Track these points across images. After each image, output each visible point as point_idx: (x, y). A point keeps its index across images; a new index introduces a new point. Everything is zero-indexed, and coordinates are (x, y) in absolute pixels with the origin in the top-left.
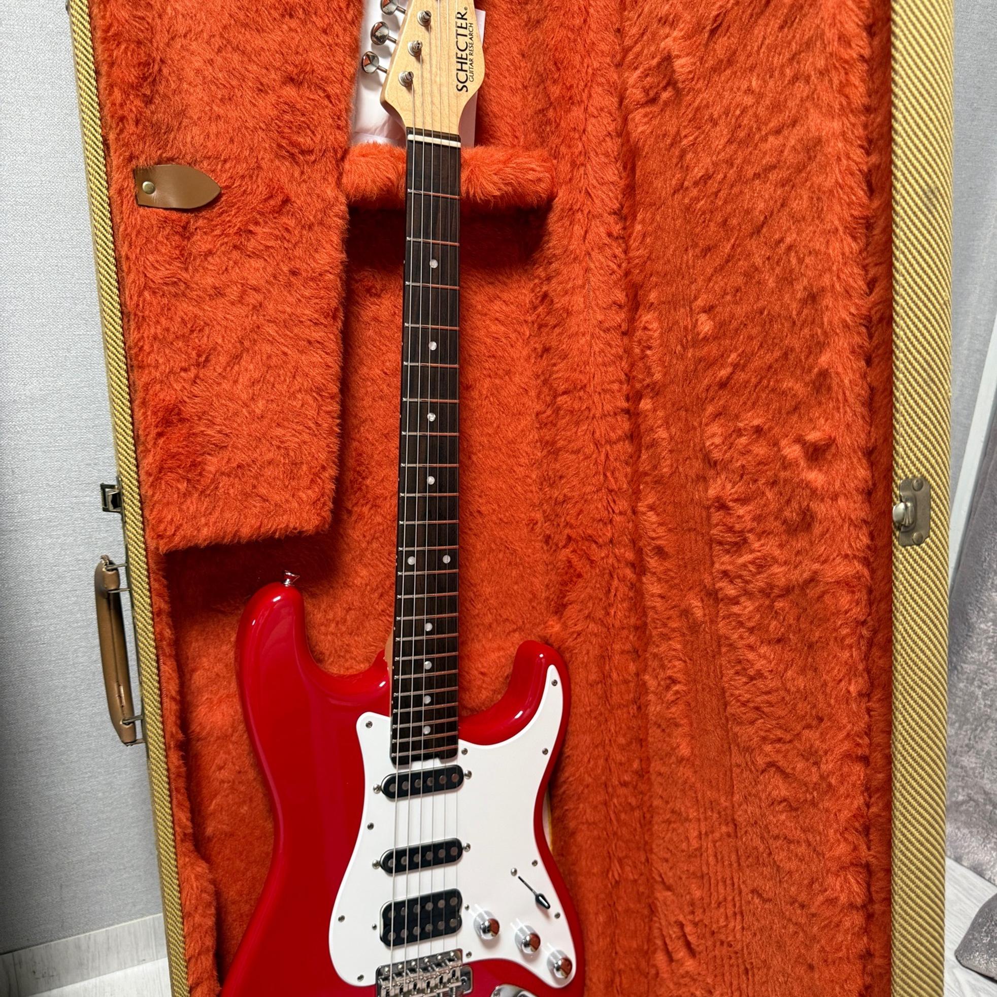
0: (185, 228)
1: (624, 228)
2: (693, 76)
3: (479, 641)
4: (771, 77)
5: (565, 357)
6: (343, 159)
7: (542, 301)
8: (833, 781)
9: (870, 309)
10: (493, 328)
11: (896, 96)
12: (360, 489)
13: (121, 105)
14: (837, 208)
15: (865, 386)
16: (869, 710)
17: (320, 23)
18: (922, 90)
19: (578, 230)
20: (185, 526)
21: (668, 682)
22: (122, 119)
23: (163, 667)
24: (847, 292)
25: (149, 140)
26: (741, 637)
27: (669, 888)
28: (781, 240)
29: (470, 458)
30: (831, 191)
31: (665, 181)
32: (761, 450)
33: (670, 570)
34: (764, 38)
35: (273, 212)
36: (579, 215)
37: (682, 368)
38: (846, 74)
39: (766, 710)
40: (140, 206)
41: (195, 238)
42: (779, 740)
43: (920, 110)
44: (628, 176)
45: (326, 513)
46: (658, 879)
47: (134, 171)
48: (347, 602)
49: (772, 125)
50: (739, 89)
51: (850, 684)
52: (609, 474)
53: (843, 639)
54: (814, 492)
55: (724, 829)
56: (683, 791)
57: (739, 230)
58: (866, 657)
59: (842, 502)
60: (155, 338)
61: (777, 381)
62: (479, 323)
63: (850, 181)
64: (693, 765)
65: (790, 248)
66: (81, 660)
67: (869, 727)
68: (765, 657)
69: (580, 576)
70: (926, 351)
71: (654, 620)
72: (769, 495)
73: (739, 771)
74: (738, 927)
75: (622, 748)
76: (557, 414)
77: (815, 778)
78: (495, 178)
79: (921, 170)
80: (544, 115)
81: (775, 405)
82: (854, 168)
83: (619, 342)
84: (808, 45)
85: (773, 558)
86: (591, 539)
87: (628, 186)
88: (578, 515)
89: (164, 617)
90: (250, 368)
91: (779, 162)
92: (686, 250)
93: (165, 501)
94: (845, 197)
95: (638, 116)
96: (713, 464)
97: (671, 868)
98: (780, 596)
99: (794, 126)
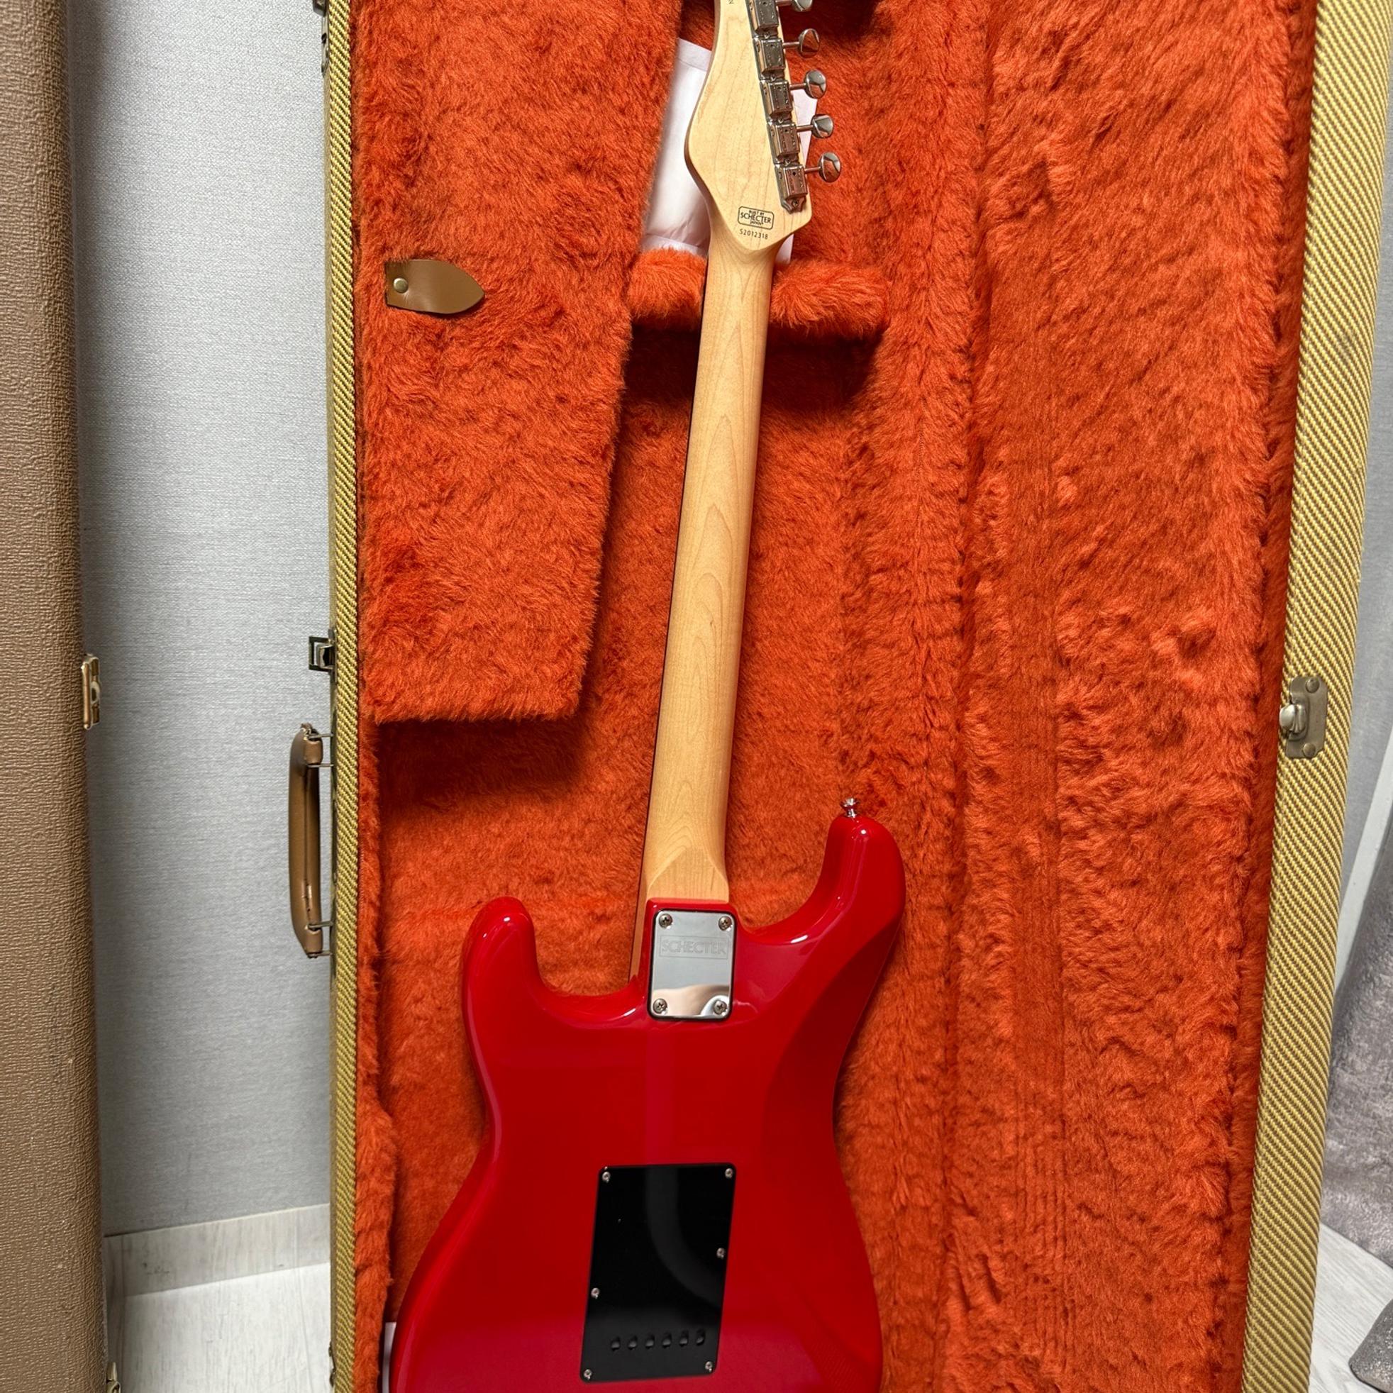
0: (439, 336)
1: (971, 370)
2: (1071, 188)
3: (747, 879)
4: (1166, 195)
5: (883, 525)
6: (631, 266)
7: (861, 454)
8: (1190, 1056)
9: (1270, 475)
10: (796, 485)
11: (1311, 225)
12: (614, 672)
13: (379, 187)
14: (1236, 354)
15: (1258, 568)
16: (1239, 969)
17: (618, 102)
18: (1343, 220)
19: (912, 369)
20: (407, 693)
21: (989, 941)
22: (378, 202)
23: (363, 864)
24: (1242, 454)
25: (406, 229)
26: (1086, 880)
27: (972, 1212)
28: (1167, 390)
29: (753, 645)
30: (1230, 334)
31: (1028, 313)
32: (1126, 644)
33: (1001, 798)
34: (1161, 149)
35: (543, 324)
36: (915, 351)
37: (1033, 543)
38: (1256, 196)
39: (1112, 971)
40: (390, 306)
41: (451, 349)
42: (1127, 1009)
43: (1339, 244)
44: (981, 306)
45: (573, 695)
46: (959, 1200)
47: (386, 265)
48: (587, 813)
49: (1164, 251)
50: (1127, 207)
51: (1218, 934)
52: (929, 677)
53: (1213, 877)
54: (1188, 694)
55: (1049, 1129)
56: (999, 1082)
57: (1117, 376)
58: (1240, 902)
59: (1221, 708)
60: (394, 464)
61: (1152, 560)
62: (778, 478)
63: (1253, 322)
64: (1015, 1047)
65: (1177, 399)
66: (245, 865)
67: (1239, 990)
68: (1115, 904)
69: (883, 803)
70: (1332, 526)
71: (975, 863)
72: (1134, 701)
73: (1072, 1051)
74: (1059, 1256)
75: (922, 1032)
76: (869, 596)
77: (1168, 1054)
78: (814, 300)
79: (1337, 313)
80: (881, 226)
81: (1147, 590)
82: (1260, 307)
83: (955, 512)
84: (1214, 160)
85: (1134, 779)
86: (900, 757)
87: (979, 318)
88: (887, 726)
89: (371, 802)
90: (499, 510)
91: (1169, 296)
92: (1049, 398)
93: (387, 660)
94: (1247, 341)
95: (1000, 232)
96: (1065, 662)
97: (976, 1185)
98: (1138, 827)
99: (1190, 254)
